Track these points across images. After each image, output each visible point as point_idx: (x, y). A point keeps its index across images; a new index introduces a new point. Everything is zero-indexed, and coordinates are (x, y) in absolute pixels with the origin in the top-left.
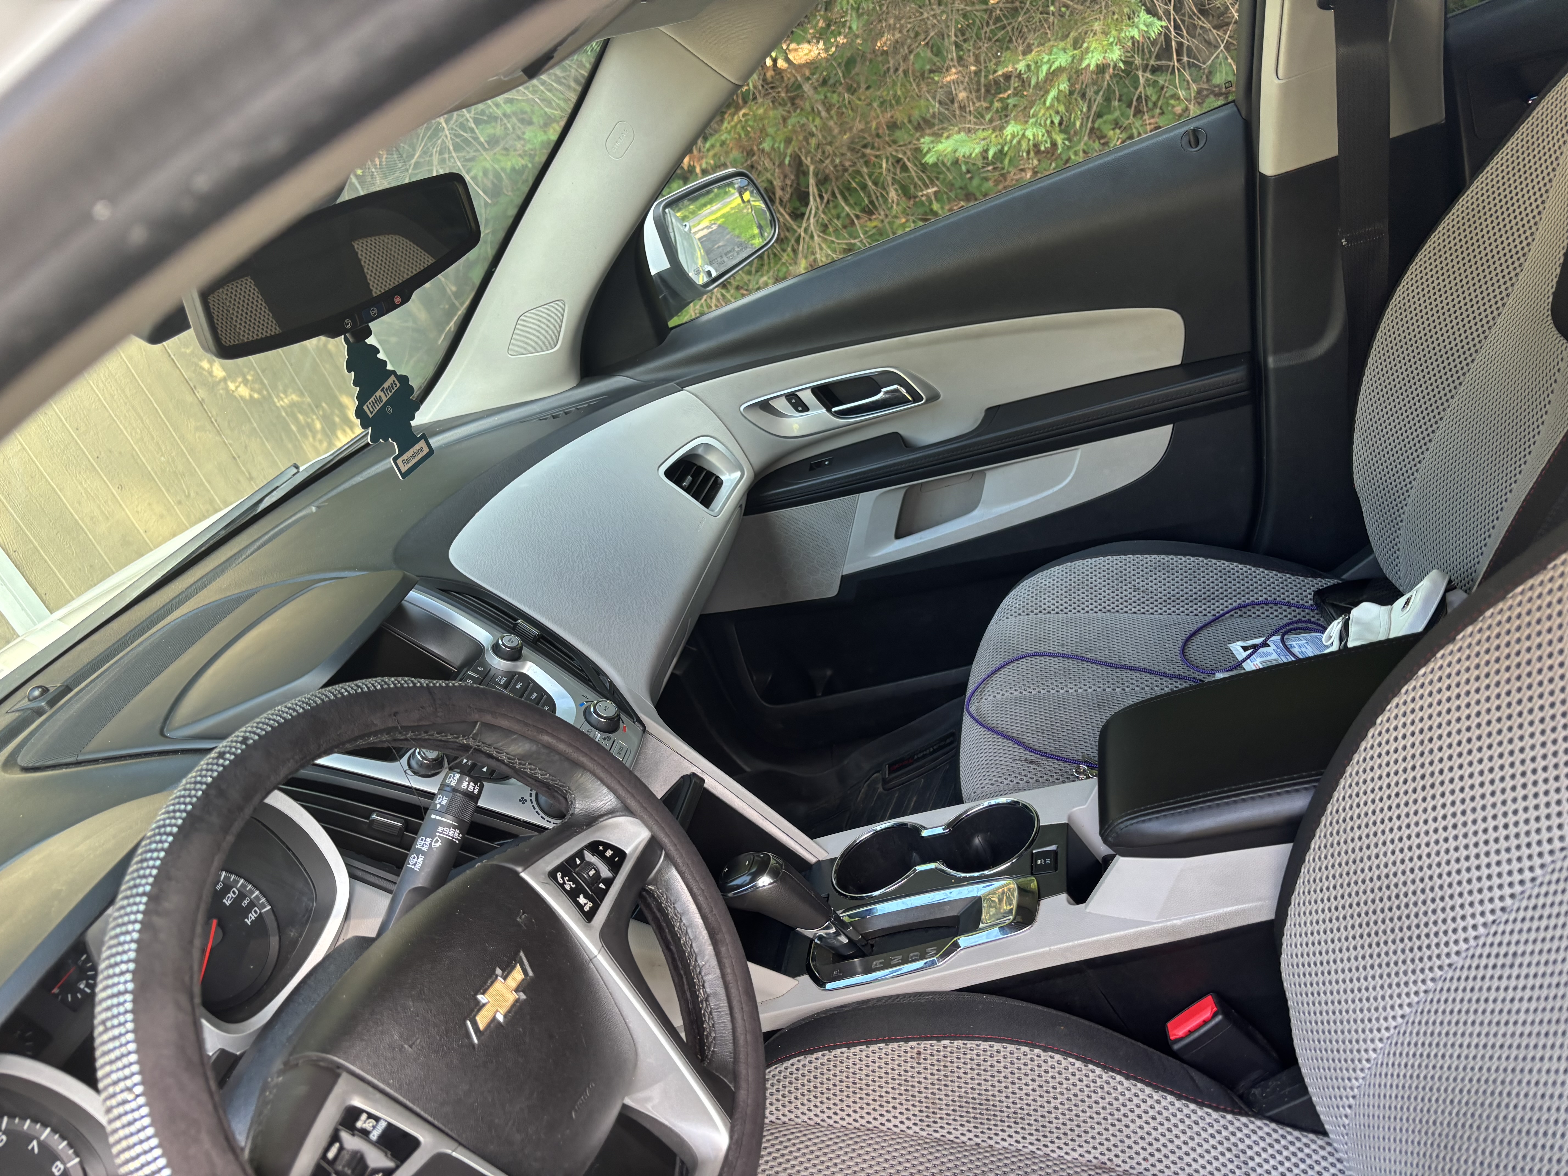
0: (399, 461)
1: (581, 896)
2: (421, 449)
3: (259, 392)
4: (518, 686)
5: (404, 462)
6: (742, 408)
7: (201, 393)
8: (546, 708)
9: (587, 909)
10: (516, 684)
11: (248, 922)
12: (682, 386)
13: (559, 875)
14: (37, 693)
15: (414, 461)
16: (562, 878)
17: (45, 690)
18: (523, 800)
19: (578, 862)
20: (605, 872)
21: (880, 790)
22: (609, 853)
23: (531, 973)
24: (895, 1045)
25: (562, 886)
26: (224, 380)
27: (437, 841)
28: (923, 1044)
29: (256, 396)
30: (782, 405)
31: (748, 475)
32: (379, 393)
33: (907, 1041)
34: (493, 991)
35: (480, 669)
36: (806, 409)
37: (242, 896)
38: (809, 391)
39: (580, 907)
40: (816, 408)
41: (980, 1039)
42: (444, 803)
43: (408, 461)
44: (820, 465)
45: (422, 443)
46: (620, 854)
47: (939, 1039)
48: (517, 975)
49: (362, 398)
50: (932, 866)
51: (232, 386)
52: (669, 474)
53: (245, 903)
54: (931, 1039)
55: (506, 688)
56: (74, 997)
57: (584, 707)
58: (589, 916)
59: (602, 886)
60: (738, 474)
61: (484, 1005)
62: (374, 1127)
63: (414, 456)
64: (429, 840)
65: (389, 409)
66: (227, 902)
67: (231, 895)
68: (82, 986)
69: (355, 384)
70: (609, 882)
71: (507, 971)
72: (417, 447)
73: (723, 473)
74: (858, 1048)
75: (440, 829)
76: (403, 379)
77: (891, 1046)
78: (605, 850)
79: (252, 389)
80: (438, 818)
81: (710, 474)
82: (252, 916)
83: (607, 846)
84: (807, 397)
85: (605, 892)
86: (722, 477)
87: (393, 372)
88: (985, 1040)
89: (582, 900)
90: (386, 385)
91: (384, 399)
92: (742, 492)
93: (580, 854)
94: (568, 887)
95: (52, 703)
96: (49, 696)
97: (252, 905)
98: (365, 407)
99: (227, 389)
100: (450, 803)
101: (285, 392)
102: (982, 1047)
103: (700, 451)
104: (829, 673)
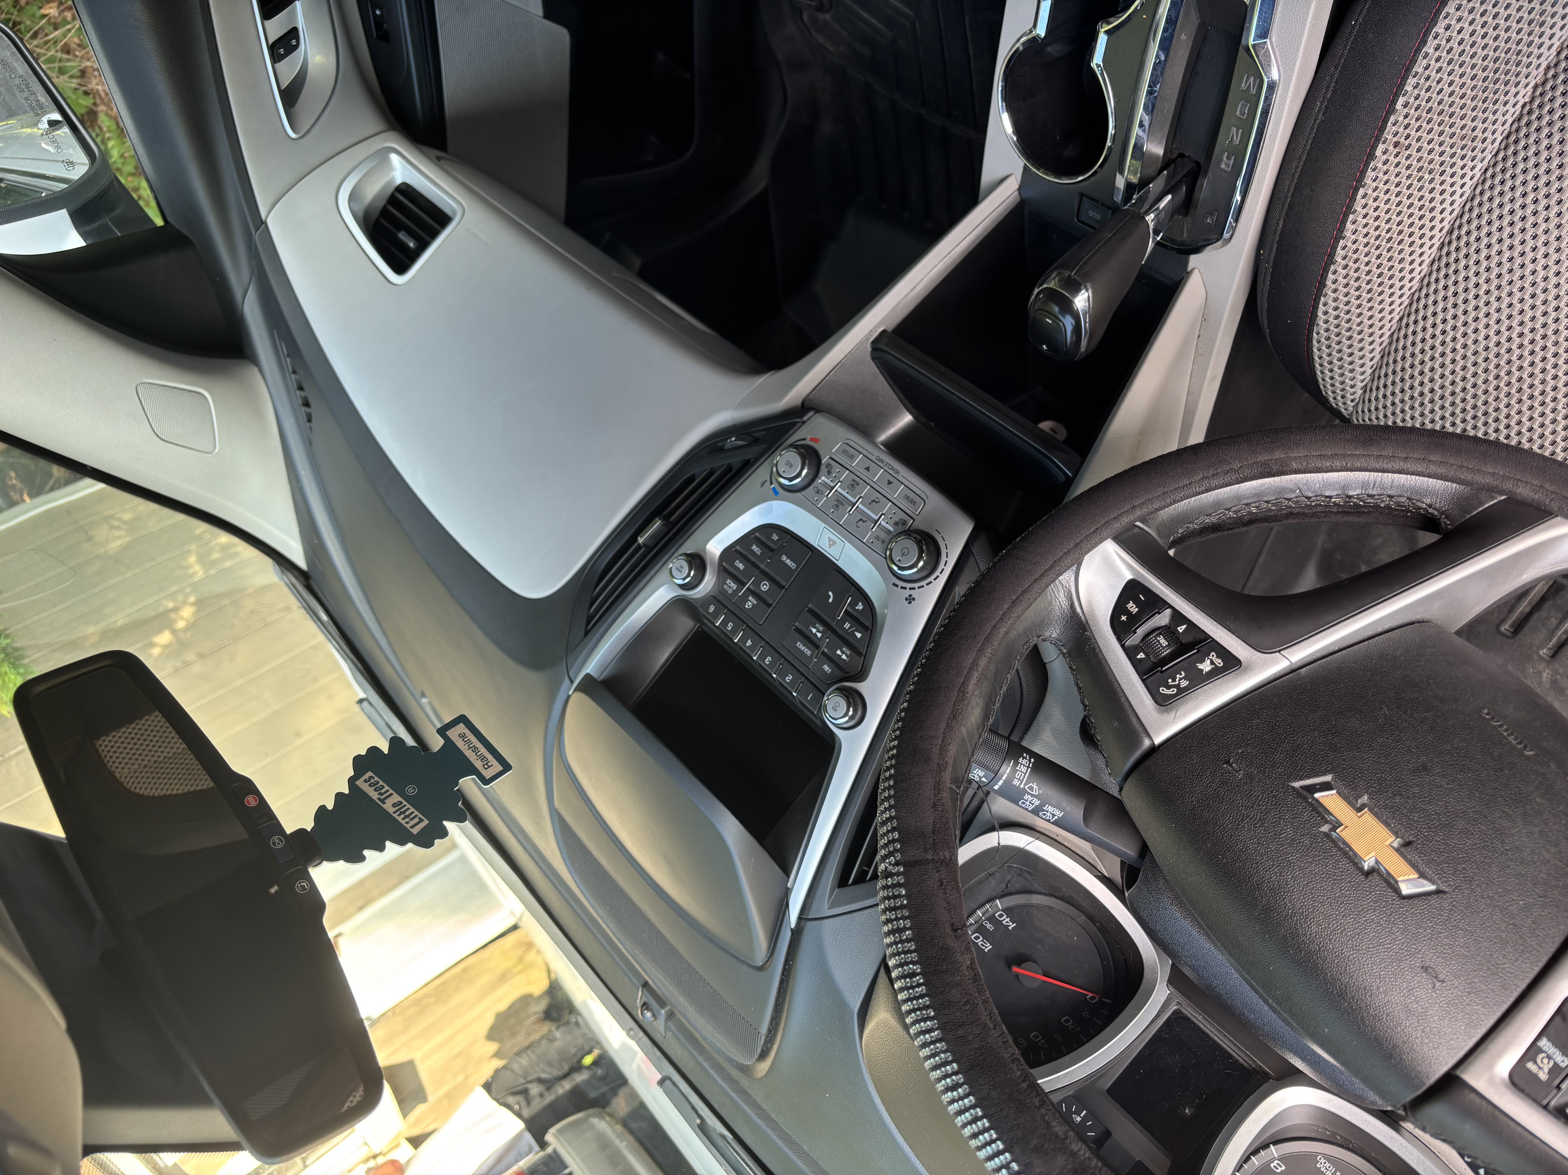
0: (488, 774)
1: (1201, 666)
2: (462, 736)
3: (187, 595)
4: (741, 566)
5: (487, 766)
6: (293, 135)
7: (190, 656)
8: (775, 537)
9: (1219, 662)
10: (737, 569)
11: (1012, 926)
12: (261, 224)
13: (1163, 690)
14: (649, 1015)
15: (483, 750)
16: (1169, 687)
17: (645, 1006)
18: (910, 599)
19: (1141, 656)
20: (1163, 619)
21: (827, 17)
22: (1132, 607)
23: (1328, 778)
24: (1370, 174)
25: (1181, 691)
26: (174, 632)
27: (1031, 788)
28: (1388, 135)
29: (192, 599)
30: (289, 68)
31: (393, 141)
32: (388, 806)
33: (1371, 156)
34: (1357, 847)
35: (712, 609)
36: (293, 33)
37: (981, 930)
38: (268, 23)
39: (1216, 673)
40: (293, 15)
41: (1418, 50)
42: (981, 773)
43: (483, 758)
44: (379, 22)
45: (453, 734)
46: (1132, 589)
47: (1391, 110)
48: (1329, 799)
49: (402, 838)
50: (1102, 40)
51: (181, 624)
52: (400, 268)
53: (989, 926)
54: (1385, 121)
55: (744, 584)
56: (1090, 1129)
57: (779, 489)
58: (1231, 663)
59: (1181, 629)
60: (394, 157)
61: (1377, 862)
62: (1549, 1057)
63: (475, 750)
64: (1026, 797)
65: (411, 790)
66: (988, 947)
67: (979, 942)
68: (1079, 1119)
69: (381, 848)
70: (1178, 617)
71: (1320, 812)
72: (460, 744)
73: (392, 180)
74: (1349, 225)
75: (1016, 782)
76: (361, 764)
77: (1368, 181)
78: (1128, 613)
79: (185, 603)
80: (1001, 783)
81: (392, 200)
82: (1006, 920)
83: (1119, 608)
84: (276, 27)
85: (1191, 624)
86: (399, 181)
87: (352, 781)
88: (1424, 42)
89: (1205, 667)
90: (374, 795)
91: (396, 798)
92: (417, 153)
93: (1131, 653)
94: (1184, 684)
95: (662, 1003)
96: (653, 1003)
97: (992, 919)
98: (415, 831)
99: (185, 630)
100: (985, 767)
101: (187, 568)
102: (1431, 51)
103: (360, 208)
104: (661, 56)
